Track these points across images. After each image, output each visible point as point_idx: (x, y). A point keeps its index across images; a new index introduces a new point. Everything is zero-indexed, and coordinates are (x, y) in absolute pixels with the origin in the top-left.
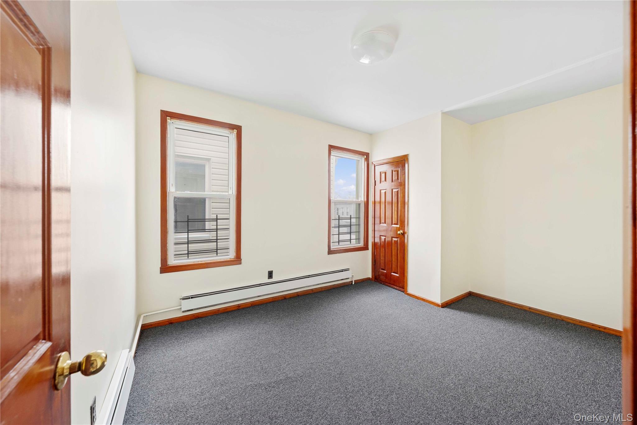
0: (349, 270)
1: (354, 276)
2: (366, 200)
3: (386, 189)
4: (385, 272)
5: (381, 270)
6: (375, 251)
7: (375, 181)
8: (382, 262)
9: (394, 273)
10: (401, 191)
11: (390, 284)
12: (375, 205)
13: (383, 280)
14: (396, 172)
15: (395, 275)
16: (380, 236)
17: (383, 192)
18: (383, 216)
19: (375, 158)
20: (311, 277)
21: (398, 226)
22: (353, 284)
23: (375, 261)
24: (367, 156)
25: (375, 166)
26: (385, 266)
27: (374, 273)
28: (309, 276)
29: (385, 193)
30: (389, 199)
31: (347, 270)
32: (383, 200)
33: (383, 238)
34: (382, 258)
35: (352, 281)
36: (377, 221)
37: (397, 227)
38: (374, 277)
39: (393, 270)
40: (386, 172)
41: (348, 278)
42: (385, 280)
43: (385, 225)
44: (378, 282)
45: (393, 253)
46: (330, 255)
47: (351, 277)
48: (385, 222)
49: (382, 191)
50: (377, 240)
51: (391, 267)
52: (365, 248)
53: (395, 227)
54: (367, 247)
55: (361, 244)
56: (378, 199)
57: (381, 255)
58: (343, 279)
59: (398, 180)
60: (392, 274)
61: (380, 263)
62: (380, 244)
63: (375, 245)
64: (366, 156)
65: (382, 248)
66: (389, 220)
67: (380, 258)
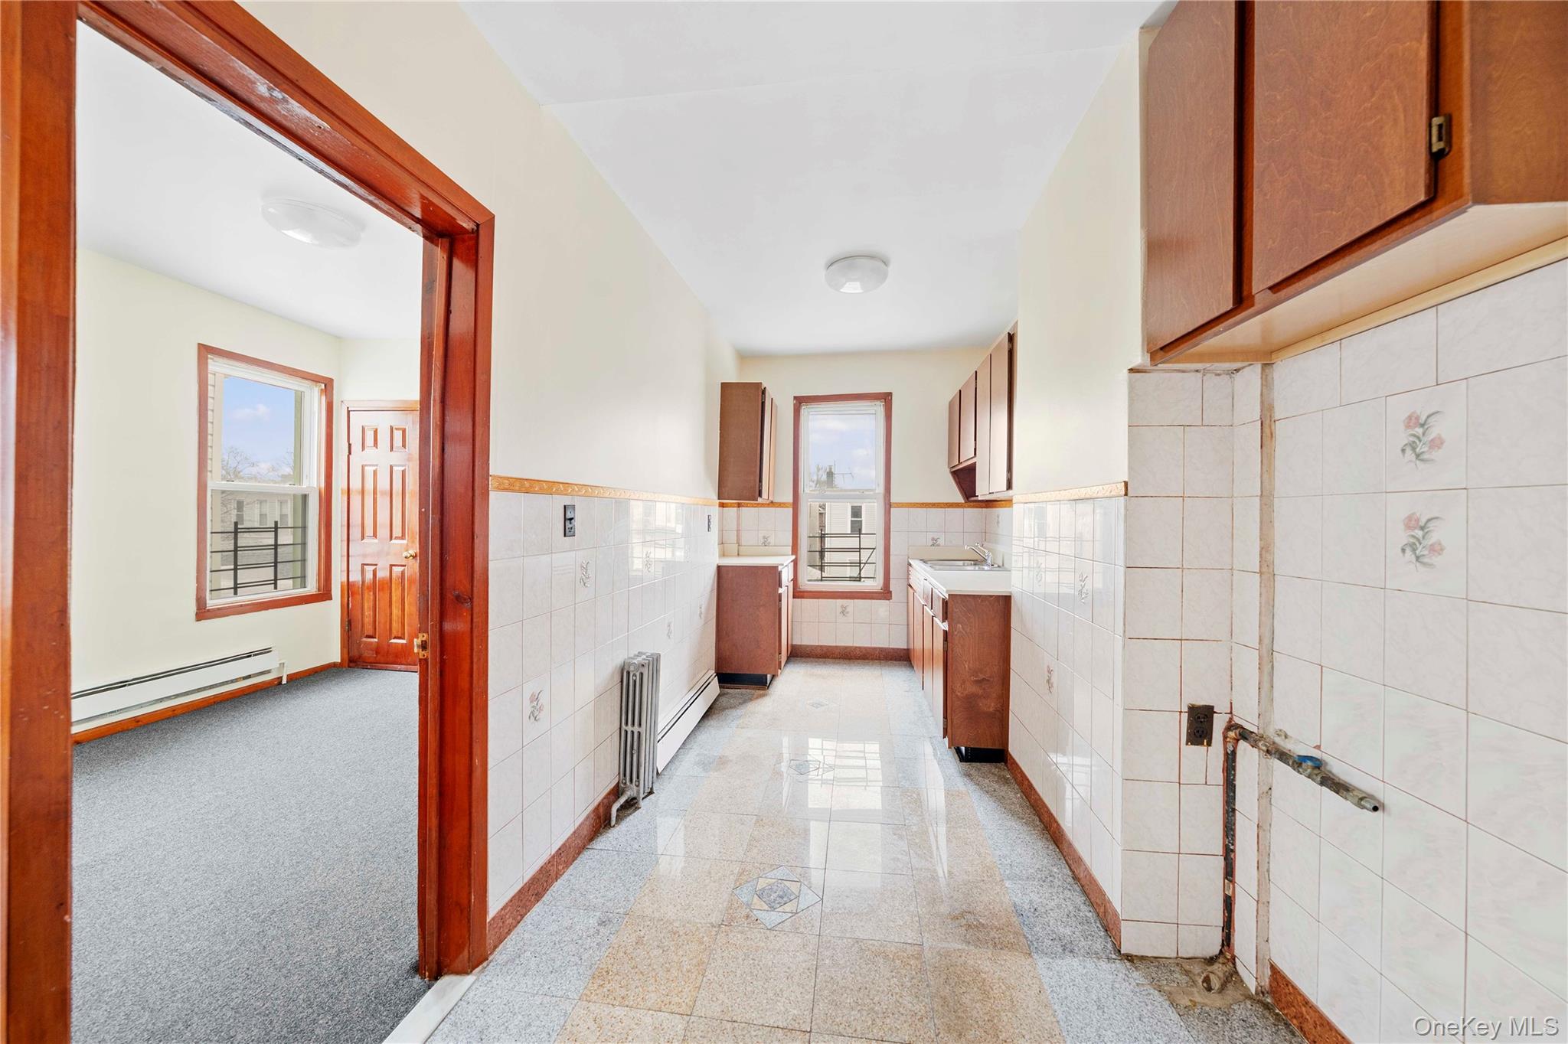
0: (270, 651)
1: (285, 665)
2: (323, 485)
3: (377, 465)
4: (376, 640)
5: (365, 639)
6: (348, 600)
7: (350, 445)
8: (368, 620)
9: (395, 638)
10: (411, 472)
11: (387, 664)
12: (349, 498)
13: (371, 660)
14: (401, 432)
15: (395, 643)
16: (363, 565)
17: (369, 470)
18: (369, 522)
19: (347, 394)
20: (129, 685)
21: (405, 542)
22: (284, 681)
23: (350, 622)
24: (327, 385)
25: (349, 412)
26: (375, 629)
27: (346, 651)
28: (122, 684)
29: (375, 472)
30: (383, 484)
31: (267, 651)
32: (369, 486)
33: (369, 570)
34: (366, 613)
35: (281, 678)
36: (355, 532)
37: (401, 544)
38: (346, 656)
39: (394, 633)
40: (377, 430)
41: (268, 672)
42: (376, 658)
43: (376, 541)
44: (357, 666)
45: (394, 599)
46: (202, 621)
47: (279, 668)
48: (375, 535)
49: (366, 468)
50: (355, 577)
51: (388, 627)
52: (324, 595)
53: (398, 544)
54: (327, 594)
55: (312, 587)
56: (356, 484)
57: (366, 605)
58: (249, 677)
59: (405, 448)
60: (393, 641)
61: (363, 626)
62: (363, 582)
63: (349, 588)
64: (323, 386)
65: (366, 592)
66: (383, 532)
67: (362, 614)
